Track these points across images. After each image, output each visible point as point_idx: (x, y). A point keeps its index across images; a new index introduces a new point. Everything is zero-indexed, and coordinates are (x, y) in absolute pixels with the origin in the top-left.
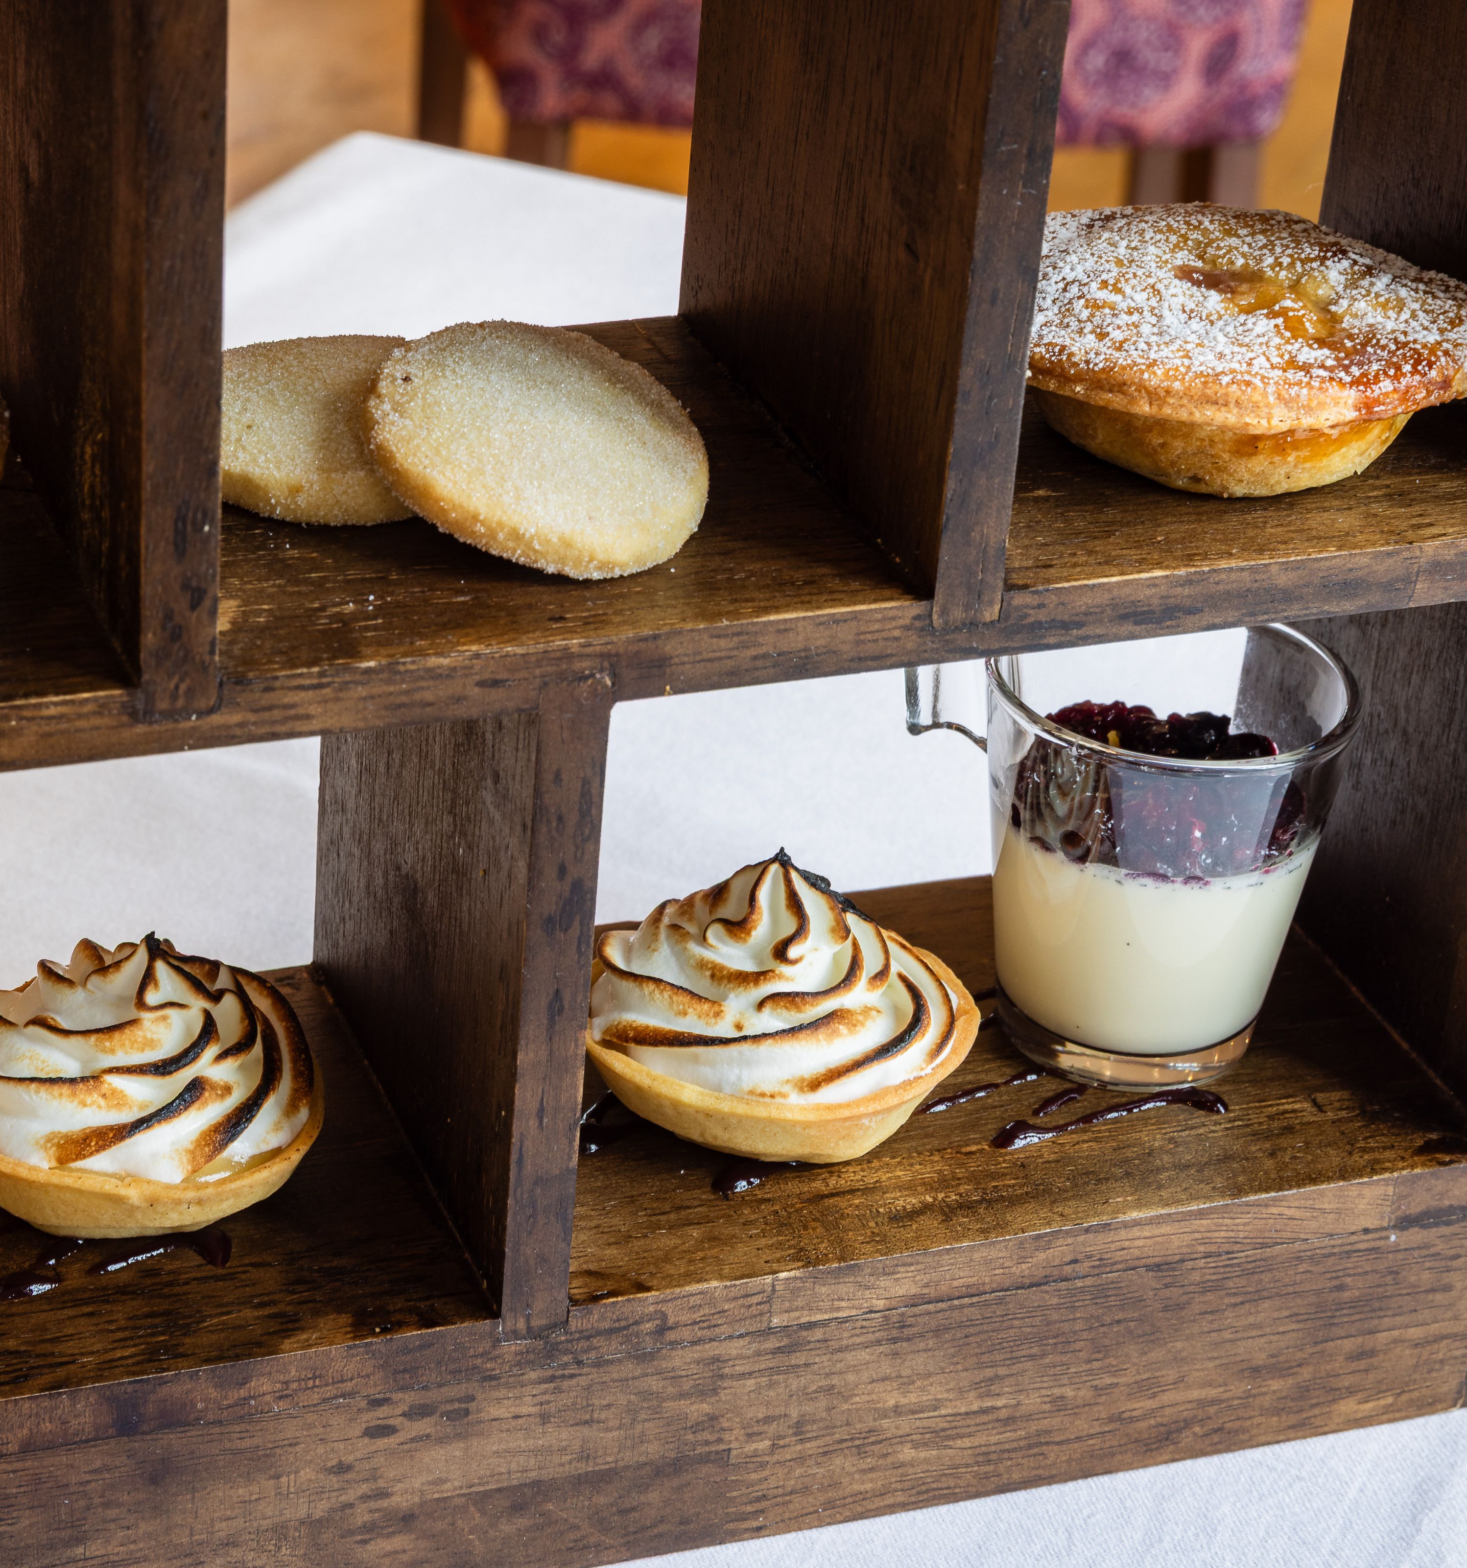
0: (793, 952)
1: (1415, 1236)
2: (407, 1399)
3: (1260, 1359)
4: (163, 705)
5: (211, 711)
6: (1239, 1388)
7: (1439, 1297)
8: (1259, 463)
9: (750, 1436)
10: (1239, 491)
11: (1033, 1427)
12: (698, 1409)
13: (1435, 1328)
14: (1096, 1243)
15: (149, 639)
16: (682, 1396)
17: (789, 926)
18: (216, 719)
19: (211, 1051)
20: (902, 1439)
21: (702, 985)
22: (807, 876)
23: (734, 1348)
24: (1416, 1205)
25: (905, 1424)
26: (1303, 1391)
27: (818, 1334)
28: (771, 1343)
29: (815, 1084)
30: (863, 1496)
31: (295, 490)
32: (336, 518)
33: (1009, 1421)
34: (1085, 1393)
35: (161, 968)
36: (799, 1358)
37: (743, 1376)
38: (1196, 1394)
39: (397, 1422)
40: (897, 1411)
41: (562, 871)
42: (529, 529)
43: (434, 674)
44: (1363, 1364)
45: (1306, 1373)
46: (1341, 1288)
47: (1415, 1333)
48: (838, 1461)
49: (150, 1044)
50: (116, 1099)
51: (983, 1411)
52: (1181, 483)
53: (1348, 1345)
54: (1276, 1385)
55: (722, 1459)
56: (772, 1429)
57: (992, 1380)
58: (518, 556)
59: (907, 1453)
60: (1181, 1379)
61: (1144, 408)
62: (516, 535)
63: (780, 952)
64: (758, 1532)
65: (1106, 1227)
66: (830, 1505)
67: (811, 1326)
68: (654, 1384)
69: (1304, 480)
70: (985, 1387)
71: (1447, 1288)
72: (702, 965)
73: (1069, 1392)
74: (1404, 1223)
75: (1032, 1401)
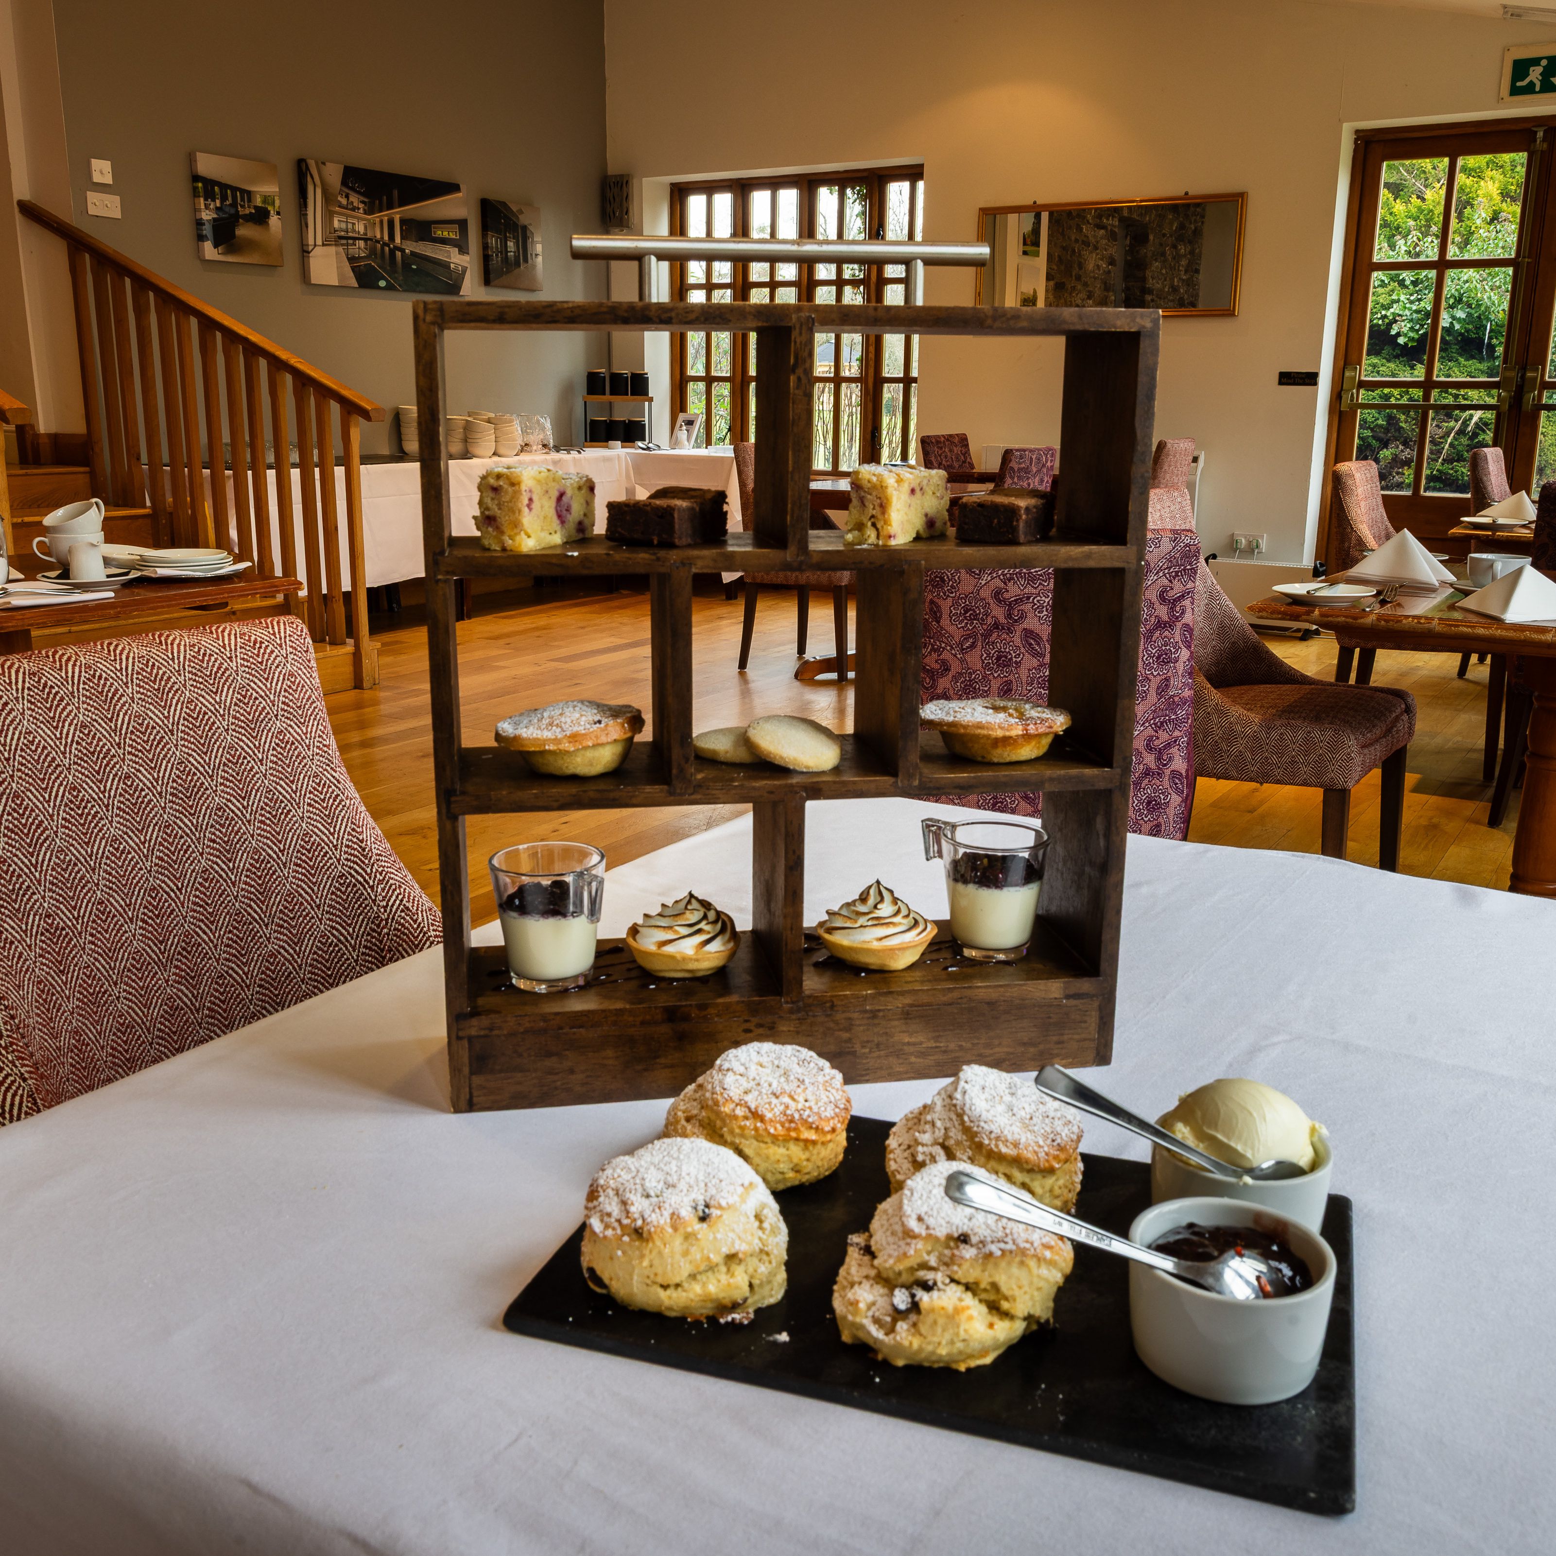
0: (879, 906)
1: (1072, 1002)
2: (755, 1020)
3: (1026, 1040)
4: (678, 791)
5: (692, 794)
6: (1022, 1049)
7: (1083, 1025)
8: (999, 751)
9: (863, 1047)
10: (996, 760)
11: (953, 1055)
12: (846, 1035)
13: (1083, 1036)
14: (968, 993)
15: (674, 771)
16: (841, 1030)
17: (879, 899)
18: (693, 797)
19: (704, 922)
20: (911, 1054)
21: (853, 916)
22: (886, 889)
23: (856, 1015)
24: (1072, 991)
25: (911, 1049)
26: (1041, 1053)
27: (881, 1014)
28: (867, 1015)
29: (881, 939)
30: (900, 1073)
31: (727, 752)
32: (737, 760)
33: (945, 1052)
34: (969, 1045)
35: (693, 901)
36: (876, 1021)
37: (860, 1025)
38: (1006, 1050)
39: (752, 1028)
40: (909, 1044)
41: (794, 852)
42: (785, 755)
43: (754, 788)
44: (1060, 1046)
45: (1041, 1047)
46: (1050, 1018)
47: (1076, 1037)
48: (891, 1059)
49: (687, 919)
50: (676, 932)
51: (937, 1047)
52: (979, 759)
53: (1055, 1038)
54: (1032, 1050)
55: (854, 1053)
56: (869, 1045)
57: (939, 1036)
58: (782, 763)
59: (913, 1059)
60: (1000, 1044)
61: (962, 731)
62: (781, 757)
63: (875, 907)
64: (867, 1081)
65: (970, 987)
66: (889, 1075)
67: (879, 1011)
68: (832, 1025)
69: (1014, 758)
70: (937, 1039)
71: (1085, 1022)
72: (854, 911)
73: (964, 1044)
74: (1068, 997)
75: (952, 1046)
